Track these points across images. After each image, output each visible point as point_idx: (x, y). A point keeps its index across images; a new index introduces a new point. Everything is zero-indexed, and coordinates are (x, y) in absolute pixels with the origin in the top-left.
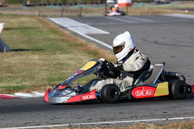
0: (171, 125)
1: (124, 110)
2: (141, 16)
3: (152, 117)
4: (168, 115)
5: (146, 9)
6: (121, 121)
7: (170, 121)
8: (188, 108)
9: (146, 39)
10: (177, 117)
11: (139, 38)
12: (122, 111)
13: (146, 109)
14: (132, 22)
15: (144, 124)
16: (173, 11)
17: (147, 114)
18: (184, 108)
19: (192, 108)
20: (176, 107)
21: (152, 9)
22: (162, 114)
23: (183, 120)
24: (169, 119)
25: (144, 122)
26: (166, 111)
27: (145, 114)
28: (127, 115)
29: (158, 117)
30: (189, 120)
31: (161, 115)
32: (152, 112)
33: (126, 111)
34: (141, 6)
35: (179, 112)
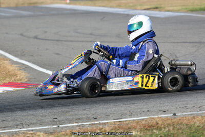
0: (64, 133)
1: (8, 118)
2: (16, 8)
3: (41, 125)
4: (59, 122)
6: (4, 130)
7: (62, 128)
8: (80, 112)
9: (25, 34)
10: (70, 123)
11: (16, 33)
12: (4, 119)
13: (33, 115)
14: (7, 15)
15: (32, 132)
17: (35, 121)
18: (76, 112)
19: (85, 112)
20: (67, 112)
22: (51, 120)
23: (77, 126)
24: (60, 126)
25: (32, 131)
26: (56, 117)
27: (31, 121)
28: (11, 124)
29: (47, 124)
30: (83, 126)
32: (40, 118)
33: (9, 118)
35: (71, 118)
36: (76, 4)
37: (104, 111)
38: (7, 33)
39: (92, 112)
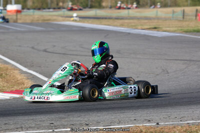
1: (10, 121)
2: (31, 24)
3: (38, 129)
4: (55, 126)
5: (36, 17)
6: (6, 132)
8: (75, 119)
9: (36, 47)
10: (64, 128)
11: (28, 47)
12: (7, 122)
13: (32, 119)
14: (22, 30)
16: (64, 18)
17: (33, 125)
18: (71, 119)
19: (79, 119)
20: (63, 118)
21: (42, 16)
23: (70, 131)
24: (55, 130)
26: (53, 122)
27: (30, 125)
28: (12, 127)
29: (44, 128)
31: (47, 126)
32: (39, 123)
33: (11, 122)
34: (32, 14)
35: (66, 123)
36: (84, 22)
37: (96, 119)
38: (20, 46)
39: (86, 119)
